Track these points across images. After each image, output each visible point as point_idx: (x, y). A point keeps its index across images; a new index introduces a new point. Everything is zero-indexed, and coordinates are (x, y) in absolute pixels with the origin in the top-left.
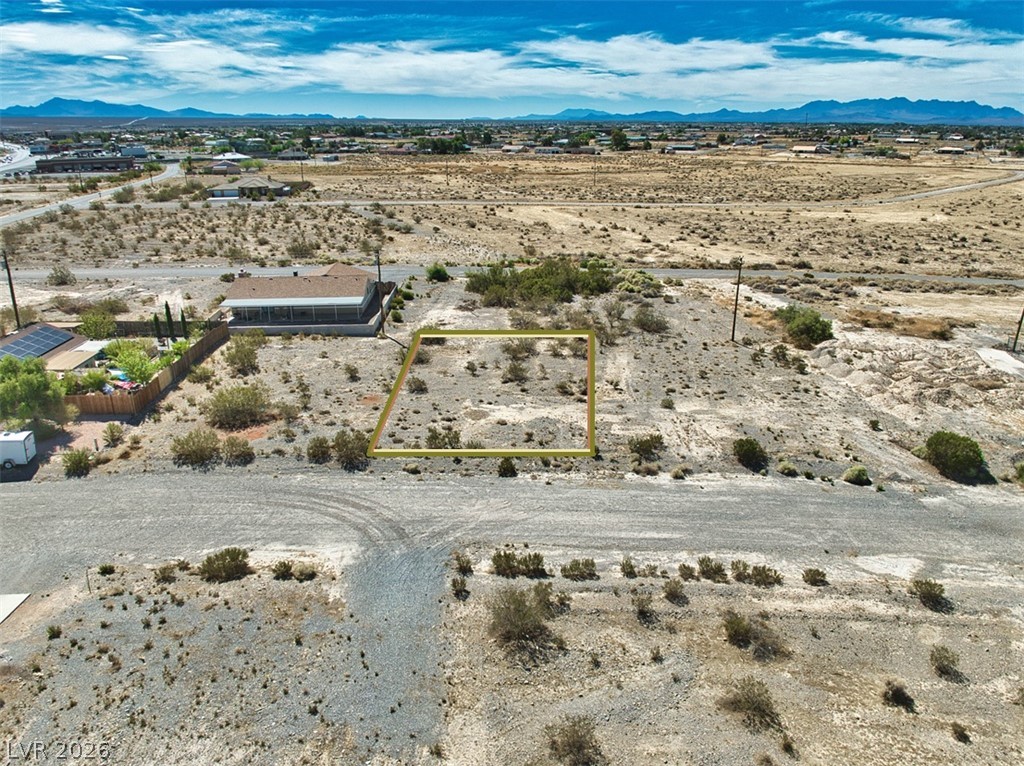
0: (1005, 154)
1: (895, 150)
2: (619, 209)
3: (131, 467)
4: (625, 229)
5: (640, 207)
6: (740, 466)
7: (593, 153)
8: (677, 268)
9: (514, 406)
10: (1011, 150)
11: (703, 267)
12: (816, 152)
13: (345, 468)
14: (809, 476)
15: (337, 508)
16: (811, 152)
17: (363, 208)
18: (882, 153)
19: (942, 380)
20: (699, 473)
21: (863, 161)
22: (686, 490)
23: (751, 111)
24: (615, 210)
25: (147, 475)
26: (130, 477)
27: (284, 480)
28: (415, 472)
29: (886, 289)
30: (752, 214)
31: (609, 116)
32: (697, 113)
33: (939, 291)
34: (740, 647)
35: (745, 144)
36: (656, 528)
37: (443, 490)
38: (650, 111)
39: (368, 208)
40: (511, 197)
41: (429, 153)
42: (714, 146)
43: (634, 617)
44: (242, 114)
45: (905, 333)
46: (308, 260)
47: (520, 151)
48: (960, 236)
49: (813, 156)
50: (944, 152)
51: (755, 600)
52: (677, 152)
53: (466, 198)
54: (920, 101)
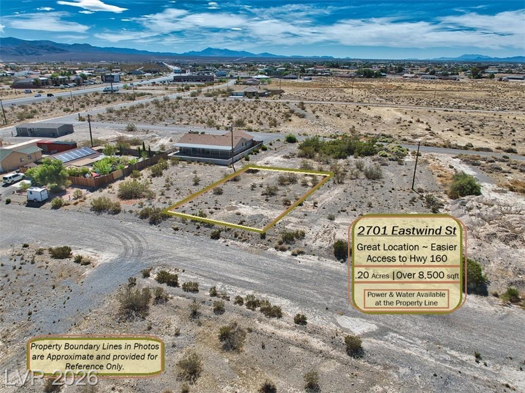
3: (73, 208)
4: (423, 123)
5: (447, 111)
6: (332, 256)
7: (455, 80)
9: (254, 207)
11: (445, 147)
13: (150, 223)
15: (128, 239)
17: (295, 104)
20: (307, 254)
22: (291, 262)
24: (429, 111)
27: (122, 224)
28: (176, 229)
30: (515, 118)
36: (252, 276)
37: (178, 240)
40: (378, 102)
43: (189, 313)
44: (289, 56)
47: (413, 77)
53: (353, 101)
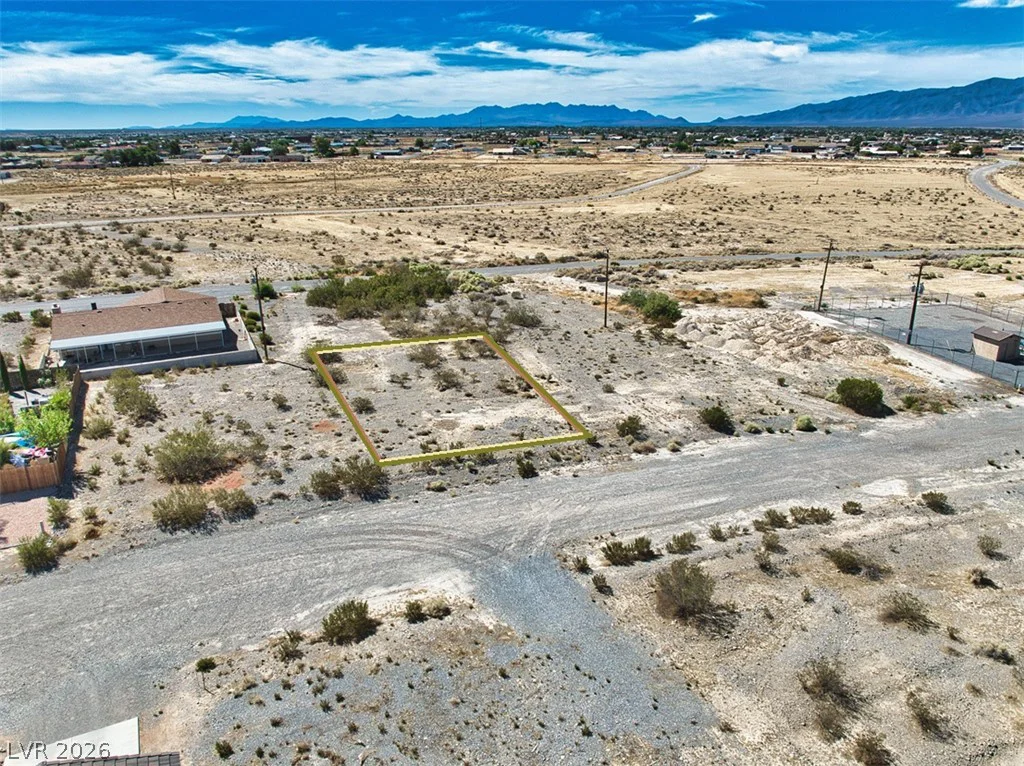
0: (667, 150)
1: (581, 150)
2: (386, 214)
3: (110, 546)
4: (409, 233)
5: (403, 212)
6: (714, 433)
7: (303, 161)
8: (494, 266)
9: (473, 410)
10: (671, 147)
11: (517, 263)
12: (514, 154)
13: (366, 499)
14: (770, 431)
15: (399, 540)
16: (509, 154)
17: (100, 228)
18: (572, 153)
19: (795, 339)
20: (688, 444)
21: (560, 160)
22: (691, 460)
23: (424, 117)
24: (382, 215)
25: (138, 551)
26: (118, 558)
27: (309, 525)
28: (441, 489)
29: (684, 271)
30: (512, 212)
31: (283, 122)
32: (372, 119)
33: (724, 269)
34: (853, 574)
35: (443, 148)
36: (701, 496)
37: (487, 501)
38: (324, 117)
39: (107, 228)
40: (262, 209)
41: (117, 166)
42: (417, 151)
43: (759, 571)
45: (730, 305)
46: (94, 289)
47: (222, 161)
48: (698, 221)
49: (512, 157)
50: (620, 150)
51: (827, 536)
52: (386, 157)
53: (211, 211)
54: (570, 105)
